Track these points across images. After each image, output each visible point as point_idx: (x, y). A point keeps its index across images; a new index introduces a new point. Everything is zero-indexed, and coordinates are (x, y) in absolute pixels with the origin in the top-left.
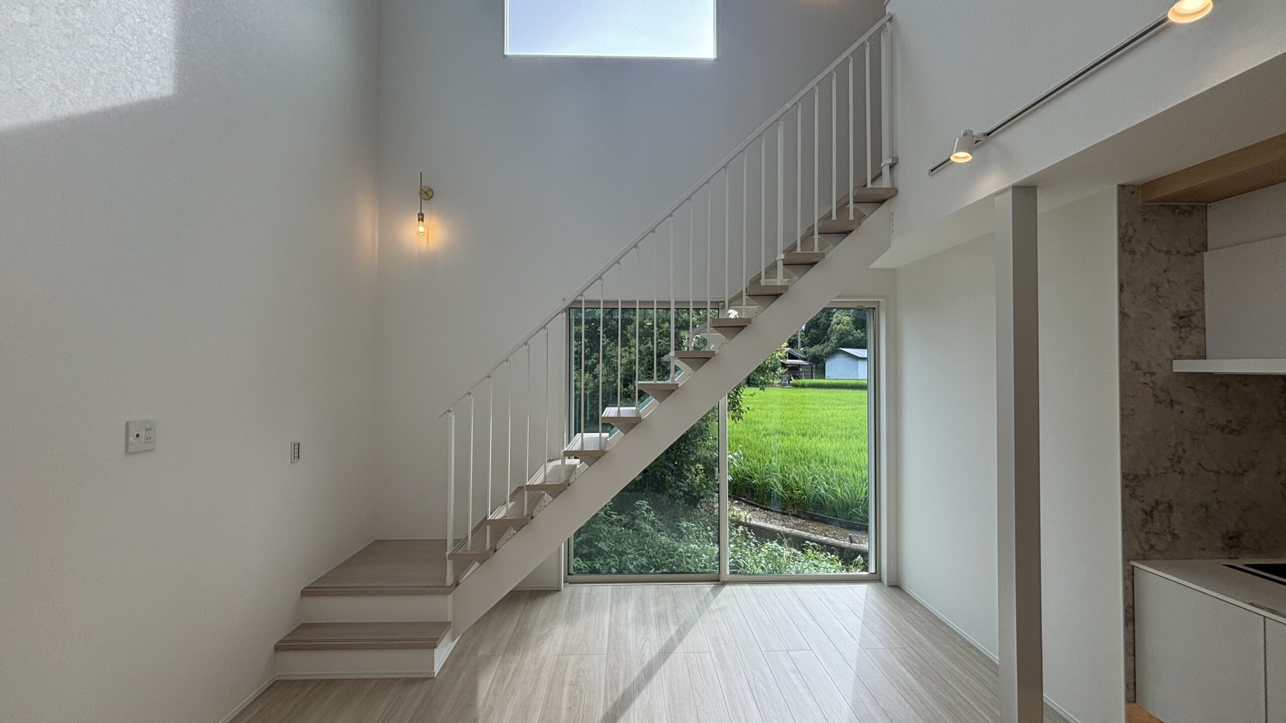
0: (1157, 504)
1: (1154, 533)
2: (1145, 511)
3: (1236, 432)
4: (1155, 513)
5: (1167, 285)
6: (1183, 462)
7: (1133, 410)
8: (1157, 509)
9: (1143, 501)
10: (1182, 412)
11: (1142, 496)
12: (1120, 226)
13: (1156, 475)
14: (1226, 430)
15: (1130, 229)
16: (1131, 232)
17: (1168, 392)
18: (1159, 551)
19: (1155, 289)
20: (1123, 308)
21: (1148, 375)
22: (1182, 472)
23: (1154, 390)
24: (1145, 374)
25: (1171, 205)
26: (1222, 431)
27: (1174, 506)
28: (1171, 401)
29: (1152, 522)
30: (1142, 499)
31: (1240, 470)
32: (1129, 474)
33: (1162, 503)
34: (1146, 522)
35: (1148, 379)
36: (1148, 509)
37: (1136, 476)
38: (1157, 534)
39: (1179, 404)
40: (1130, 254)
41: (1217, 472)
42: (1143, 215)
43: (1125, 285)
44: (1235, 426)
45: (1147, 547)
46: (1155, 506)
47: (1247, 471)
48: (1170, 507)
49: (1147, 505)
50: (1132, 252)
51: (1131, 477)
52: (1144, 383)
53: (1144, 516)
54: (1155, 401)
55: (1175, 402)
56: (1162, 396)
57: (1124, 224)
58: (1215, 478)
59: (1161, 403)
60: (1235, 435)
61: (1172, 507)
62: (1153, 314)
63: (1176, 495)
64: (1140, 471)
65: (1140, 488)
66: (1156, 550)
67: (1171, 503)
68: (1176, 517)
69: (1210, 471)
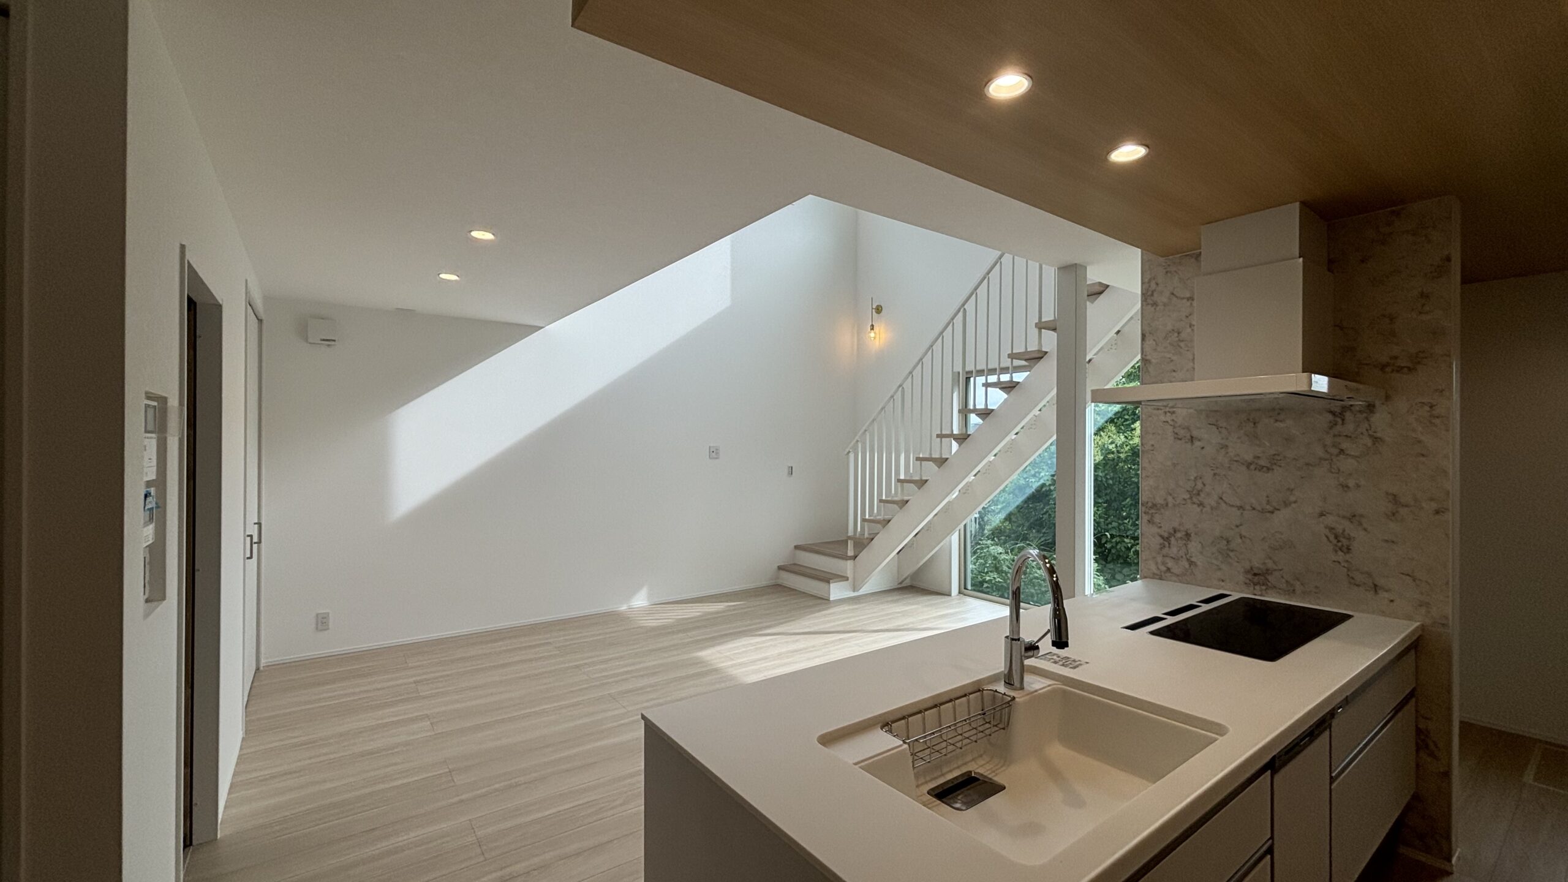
0: (1175, 532)
1: (1172, 557)
2: (1162, 537)
3: (1265, 469)
4: (1172, 539)
5: (1189, 330)
6: (1202, 495)
7: (1153, 445)
8: (1175, 536)
9: (1161, 527)
10: (1203, 448)
11: (1160, 523)
12: (1143, 283)
13: (1174, 505)
14: (1252, 467)
15: (1153, 283)
16: (1153, 286)
17: (1188, 428)
18: (1175, 574)
19: (1176, 335)
20: (1146, 356)
21: (1168, 414)
22: (1201, 504)
23: (1174, 427)
24: (1165, 413)
25: (1194, 254)
26: (1248, 467)
27: (1192, 535)
28: (1192, 437)
29: (1169, 547)
30: (1159, 525)
31: (1271, 509)
32: (1147, 503)
33: (1179, 531)
34: (1163, 547)
35: (1168, 418)
36: (1166, 535)
37: (1154, 505)
38: (1174, 559)
39: (1199, 440)
40: (1152, 306)
41: (1240, 508)
42: (1165, 269)
43: (1147, 335)
44: (1262, 462)
45: (1163, 568)
46: (1173, 532)
47: (1278, 510)
48: (1188, 535)
49: (1165, 531)
50: (1155, 304)
51: (1150, 504)
52: (1164, 422)
53: (1162, 541)
54: (1175, 438)
55: (1196, 438)
56: (1182, 432)
57: (1147, 280)
58: (1238, 513)
59: (1180, 439)
60: (1264, 472)
61: (1190, 536)
62: (1174, 358)
63: (1195, 525)
64: (1159, 501)
65: (1157, 515)
66: (1172, 573)
67: (1189, 532)
68: (1194, 546)
69: (1233, 506)
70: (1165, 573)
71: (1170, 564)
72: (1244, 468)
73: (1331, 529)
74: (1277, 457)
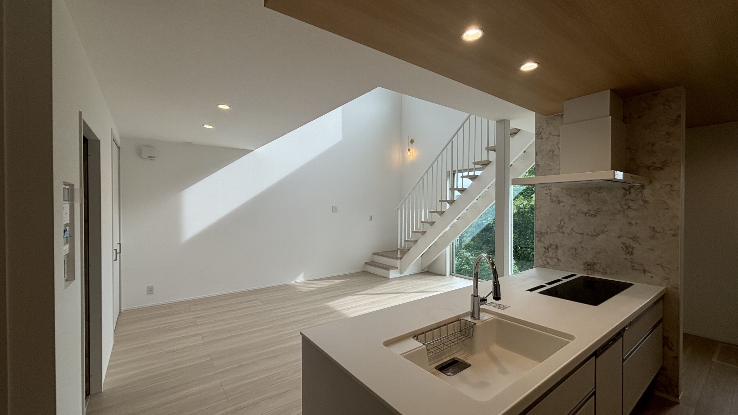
0: (551, 245)
1: (549, 257)
2: (545, 248)
3: (593, 216)
4: (550, 249)
5: (558, 150)
6: (564, 228)
7: (541, 205)
8: (551, 248)
9: (544, 243)
10: (564, 206)
11: (544, 241)
12: (536, 128)
13: (551, 233)
14: (587, 215)
15: (541, 128)
16: (541, 129)
17: (557, 197)
18: (551, 265)
19: (552, 153)
20: (537, 163)
21: (548, 190)
22: (563, 232)
23: (551, 197)
24: (547, 190)
25: (560, 114)
26: (585, 215)
27: (559, 247)
28: (559, 201)
29: (548, 252)
30: (544, 242)
31: (595, 234)
32: (538, 232)
33: (553, 245)
34: (545, 252)
35: (548, 191)
36: (547, 247)
37: (541, 233)
38: (550, 258)
39: (562, 202)
40: (541, 139)
41: (582, 234)
42: (547, 121)
43: (538, 153)
44: (592, 212)
45: (545, 263)
46: (550, 246)
47: (599, 235)
48: (557, 247)
49: (546, 245)
50: (542, 138)
51: (539, 233)
52: (546, 194)
53: (544, 250)
54: (551, 201)
55: (561, 201)
56: (554, 199)
57: (538, 127)
58: (581, 236)
59: (554, 202)
60: (592, 217)
61: (558, 247)
62: (550, 164)
63: (560, 242)
64: (544, 231)
65: (542, 237)
66: (550, 265)
67: (557, 245)
68: (560, 252)
69: (578, 233)
70: (546, 264)
71: (549, 260)
72: (583, 215)
73: (624, 244)
74: (599, 210)
